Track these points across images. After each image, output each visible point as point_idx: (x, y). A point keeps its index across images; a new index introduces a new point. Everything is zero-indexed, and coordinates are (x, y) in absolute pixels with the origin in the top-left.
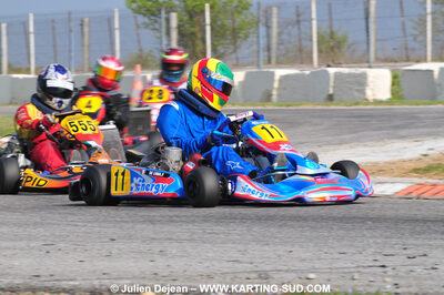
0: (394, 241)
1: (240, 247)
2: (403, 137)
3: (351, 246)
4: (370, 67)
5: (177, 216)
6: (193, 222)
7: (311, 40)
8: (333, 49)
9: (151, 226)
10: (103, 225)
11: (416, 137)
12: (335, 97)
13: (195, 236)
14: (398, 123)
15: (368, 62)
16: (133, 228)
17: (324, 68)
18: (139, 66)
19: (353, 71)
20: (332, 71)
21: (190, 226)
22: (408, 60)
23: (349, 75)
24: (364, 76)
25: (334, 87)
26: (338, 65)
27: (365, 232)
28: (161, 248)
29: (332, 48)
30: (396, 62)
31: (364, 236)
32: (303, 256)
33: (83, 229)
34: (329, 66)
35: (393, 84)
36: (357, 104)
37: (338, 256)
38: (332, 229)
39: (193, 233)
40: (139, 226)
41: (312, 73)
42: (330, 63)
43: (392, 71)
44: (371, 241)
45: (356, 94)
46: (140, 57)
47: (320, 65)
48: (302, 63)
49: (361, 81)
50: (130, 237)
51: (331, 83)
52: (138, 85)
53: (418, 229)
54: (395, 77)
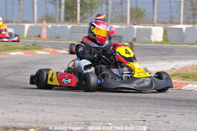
0: (152, 109)
1: (80, 109)
2: (165, 60)
3: (132, 110)
4: (154, 26)
5: (53, 93)
6: (60, 96)
8: (138, 16)
9: (40, 98)
10: (17, 96)
11: (170, 60)
12: (137, 39)
13: (60, 103)
14: (164, 52)
15: (153, 23)
16: (31, 98)
18: (45, 21)
19: (145, 27)
20: (136, 27)
21: (58, 98)
22: (172, 23)
23: (144, 29)
24: (150, 30)
25: (137, 34)
26: (139, 24)
27: (140, 104)
28: (42, 108)
30: (166, 23)
31: (139, 106)
32: (109, 114)
33: (7, 98)
34: (134, 25)
35: (164, 34)
36: (146, 43)
37: (125, 115)
38: (124, 102)
39: (59, 102)
40: (34, 97)
41: (126, 28)
42: (135, 23)
43: (164, 28)
44: (142, 108)
45: (146, 38)
46: (47, 16)
47: (130, 24)
48: (122, 22)
49: (149, 32)
50: (29, 103)
51: (135, 33)
52: (44, 30)
53: (165, 103)
54: (165, 31)
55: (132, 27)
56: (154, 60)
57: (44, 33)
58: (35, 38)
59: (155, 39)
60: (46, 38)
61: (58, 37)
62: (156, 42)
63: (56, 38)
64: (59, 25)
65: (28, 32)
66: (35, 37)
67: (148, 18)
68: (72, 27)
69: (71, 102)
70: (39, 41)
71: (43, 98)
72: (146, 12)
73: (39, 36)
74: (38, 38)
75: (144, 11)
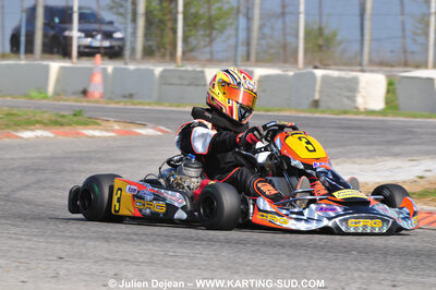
2: (396, 155)
4: (363, 71)
7: (297, 36)
8: (322, 47)
9: (105, 245)
10: (50, 240)
11: (412, 156)
12: (322, 104)
13: (155, 259)
14: (391, 137)
15: (361, 65)
16: (84, 245)
17: (310, 70)
18: (99, 56)
19: (343, 74)
20: (319, 73)
21: (150, 246)
22: (406, 64)
23: (339, 79)
24: (355, 81)
25: (321, 92)
26: (325, 66)
27: (349, 264)
29: (320, 47)
30: (392, 66)
31: (348, 268)
33: (28, 244)
34: (316, 68)
35: (388, 92)
36: (345, 112)
38: (311, 258)
39: (154, 255)
40: (91, 243)
41: (296, 75)
42: (318, 64)
43: (388, 77)
44: (356, 274)
45: (346, 101)
47: (307, 64)
48: (285, 61)
49: (352, 87)
50: (81, 256)
51: (318, 88)
52: (98, 79)
53: (409, 263)
54: (390, 84)
56: (373, 156)
57: (97, 87)
58: (73, 97)
59: (365, 104)
60: (102, 97)
61: (131, 96)
62: (373, 112)
63: (125, 97)
64: (132, 67)
65: (58, 81)
66: (74, 93)
67: (344, 51)
68: (165, 71)
69: (182, 257)
70: (84, 103)
71: (113, 246)
72: (338, 38)
73: (85, 92)
74: (81, 98)
75: (335, 34)
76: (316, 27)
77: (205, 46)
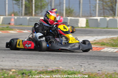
0: (85, 60)
1: (41, 60)
3: (72, 61)
6: (27, 54)
8: (70, 13)
9: (15, 55)
10: (1, 54)
11: (92, 36)
13: (27, 57)
14: (87, 32)
15: (79, 16)
16: (9, 55)
18: (13, 15)
19: (75, 18)
20: (69, 18)
21: (26, 55)
22: (91, 16)
23: (74, 20)
24: (78, 20)
25: (70, 23)
27: (77, 58)
28: (17, 60)
30: (87, 17)
31: (76, 59)
32: (59, 63)
35: (87, 23)
37: (68, 63)
38: (67, 57)
40: (11, 55)
42: (69, 16)
43: (87, 19)
44: (78, 60)
45: (76, 25)
52: (13, 20)
54: (87, 21)
55: (67, 18)
57: (13, 22)
59: (81, 25)
60: (14, 25)
61: (21, 24)
62: (83, 27)
64: (21, 17)
68: (30, 18)
70: (9, 26)
71: (17, 55)
73: (9, 24)
75: (73, 10)
76: (68, 8)
77: (40, 13)
